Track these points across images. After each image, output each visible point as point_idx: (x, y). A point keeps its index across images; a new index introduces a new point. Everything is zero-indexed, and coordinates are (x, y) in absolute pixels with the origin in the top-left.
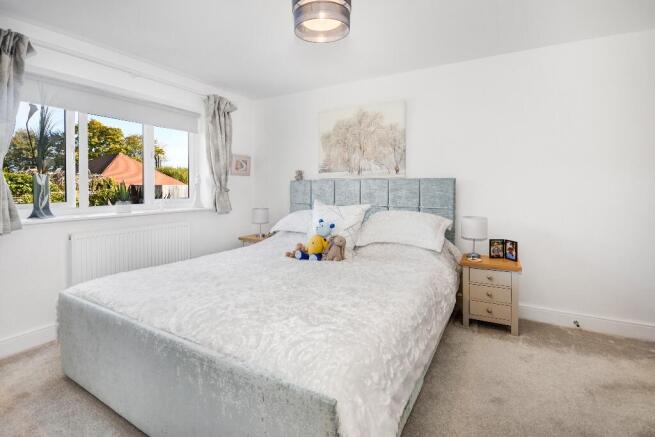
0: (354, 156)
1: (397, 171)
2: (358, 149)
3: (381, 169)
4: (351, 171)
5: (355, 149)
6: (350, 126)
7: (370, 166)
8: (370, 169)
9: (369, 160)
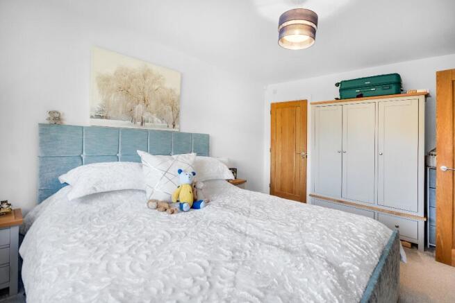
0: (137, 107)
1: (174, 126)
2: (142, 101)
3: (163, 123)
4: (133, 120)
5: (139, 101)
6: (135, 78)
7: (153, 118)
8: (153, 122)
9: (152, 113)
